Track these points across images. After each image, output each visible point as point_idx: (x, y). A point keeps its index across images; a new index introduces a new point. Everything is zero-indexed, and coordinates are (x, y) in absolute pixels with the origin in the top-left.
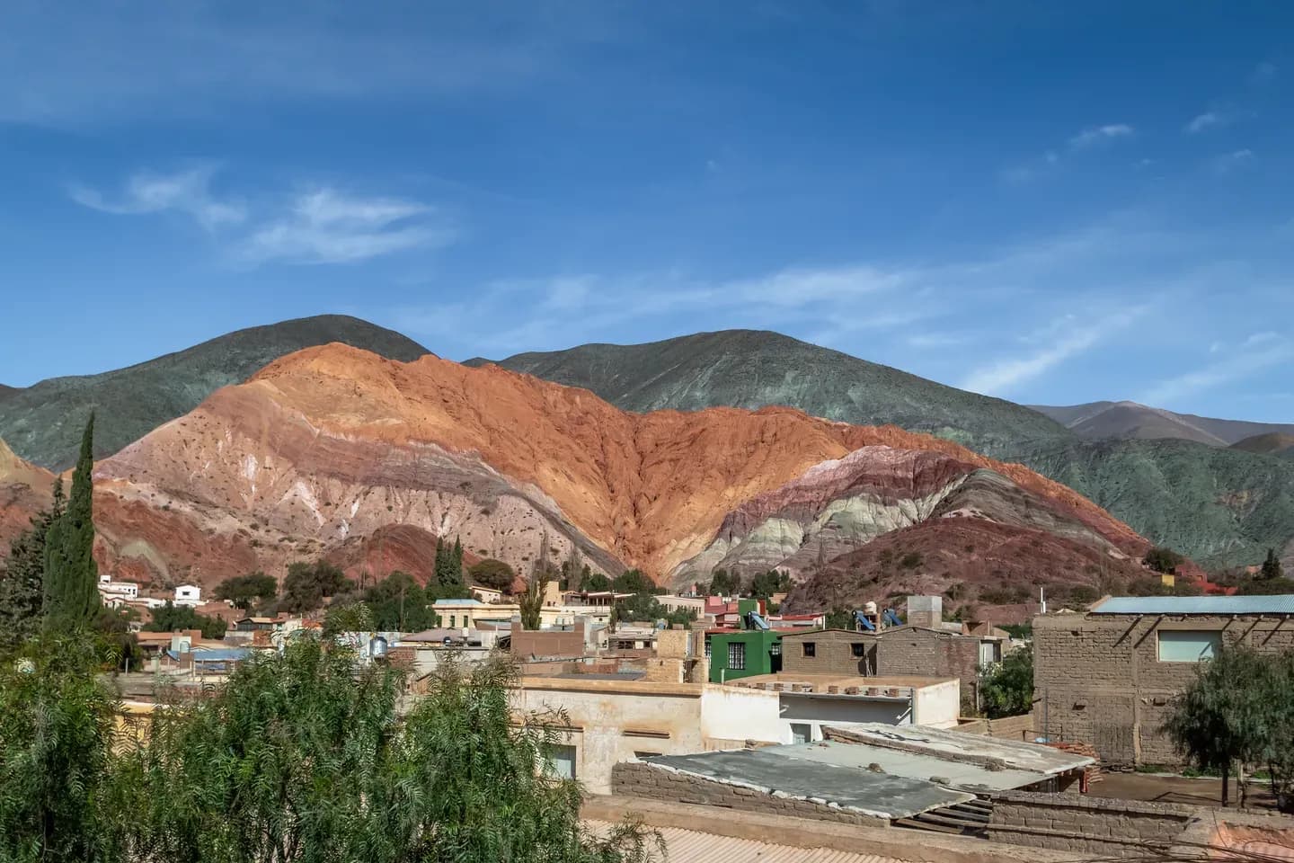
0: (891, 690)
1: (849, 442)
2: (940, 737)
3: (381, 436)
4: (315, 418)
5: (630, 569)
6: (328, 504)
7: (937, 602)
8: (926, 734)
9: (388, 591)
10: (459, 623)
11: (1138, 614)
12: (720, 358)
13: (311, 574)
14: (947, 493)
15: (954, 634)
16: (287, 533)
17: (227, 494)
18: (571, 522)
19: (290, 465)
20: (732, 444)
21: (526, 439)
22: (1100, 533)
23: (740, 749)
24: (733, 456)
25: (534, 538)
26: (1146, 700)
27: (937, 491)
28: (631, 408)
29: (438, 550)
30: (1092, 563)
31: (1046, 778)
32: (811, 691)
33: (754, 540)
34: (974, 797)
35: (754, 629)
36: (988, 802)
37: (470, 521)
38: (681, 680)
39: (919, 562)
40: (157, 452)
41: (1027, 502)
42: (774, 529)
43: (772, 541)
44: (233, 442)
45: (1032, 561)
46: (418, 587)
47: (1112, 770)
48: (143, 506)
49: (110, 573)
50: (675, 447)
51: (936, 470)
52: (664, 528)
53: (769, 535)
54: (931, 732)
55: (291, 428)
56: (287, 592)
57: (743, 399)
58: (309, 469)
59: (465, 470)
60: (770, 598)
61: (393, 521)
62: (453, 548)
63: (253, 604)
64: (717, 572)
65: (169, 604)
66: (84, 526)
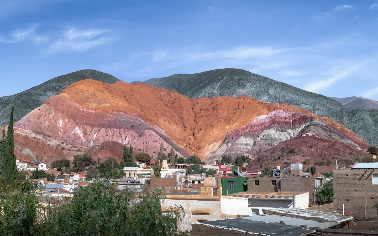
0: (286, 196)
1: (269, 108)
2: (303, 212)
3: (103, 110)
4: (81, 105)
5: (192, 155)
6: (86, 134)
7: (301, 166)
8: (299, 211)
9: (107, 164)
10: (132, 175)
11: (367, 169)
12: (223, 78)
13: (82, 159)
14: (304, 127)
15: (307, 177)
16: (73, 145)
17: (53, 132)
18: (171, 138)
19: (74, 121)
20: (228, 110)
21: (154, 109)
22: (354, 141)
23: (235, 218)
24: (228, 114)
25: (158, 145)
26: (369, 197)
27: (300, 127)
28: (191, 97)
29: (124, 150)
30: (351, 151)
31: (338, 224)
32: (259, 197)
33: (236, 144)
34: (315, 231)
35: (237, 176)
36: (320, 233)
37: (135, 139)
38: (212, 194)
39: (294, 152)
40: (32, 119)
41: (330, 131)
42: (243, 140)
43: (242, 144)
44: (55, 114)
45: (332, 151)
46: (117, 162)
47: (358, 220)
48: (27, 137)
49: (19, 160)
50: (207, 111)
51: (300, 119)
52: (204, 140)
53: (242, 143)
54: (300, 210)
55: (73, 109)
56: (74, 165)
57: (231, 93)
58: (80, 122)
59: (133, 121)
60: (242, 165)
61: (108, 140)
62: (129, 149)
63: (63, 169)
64: (223, 156)
65: (37, 169)
66: (11, 144)
